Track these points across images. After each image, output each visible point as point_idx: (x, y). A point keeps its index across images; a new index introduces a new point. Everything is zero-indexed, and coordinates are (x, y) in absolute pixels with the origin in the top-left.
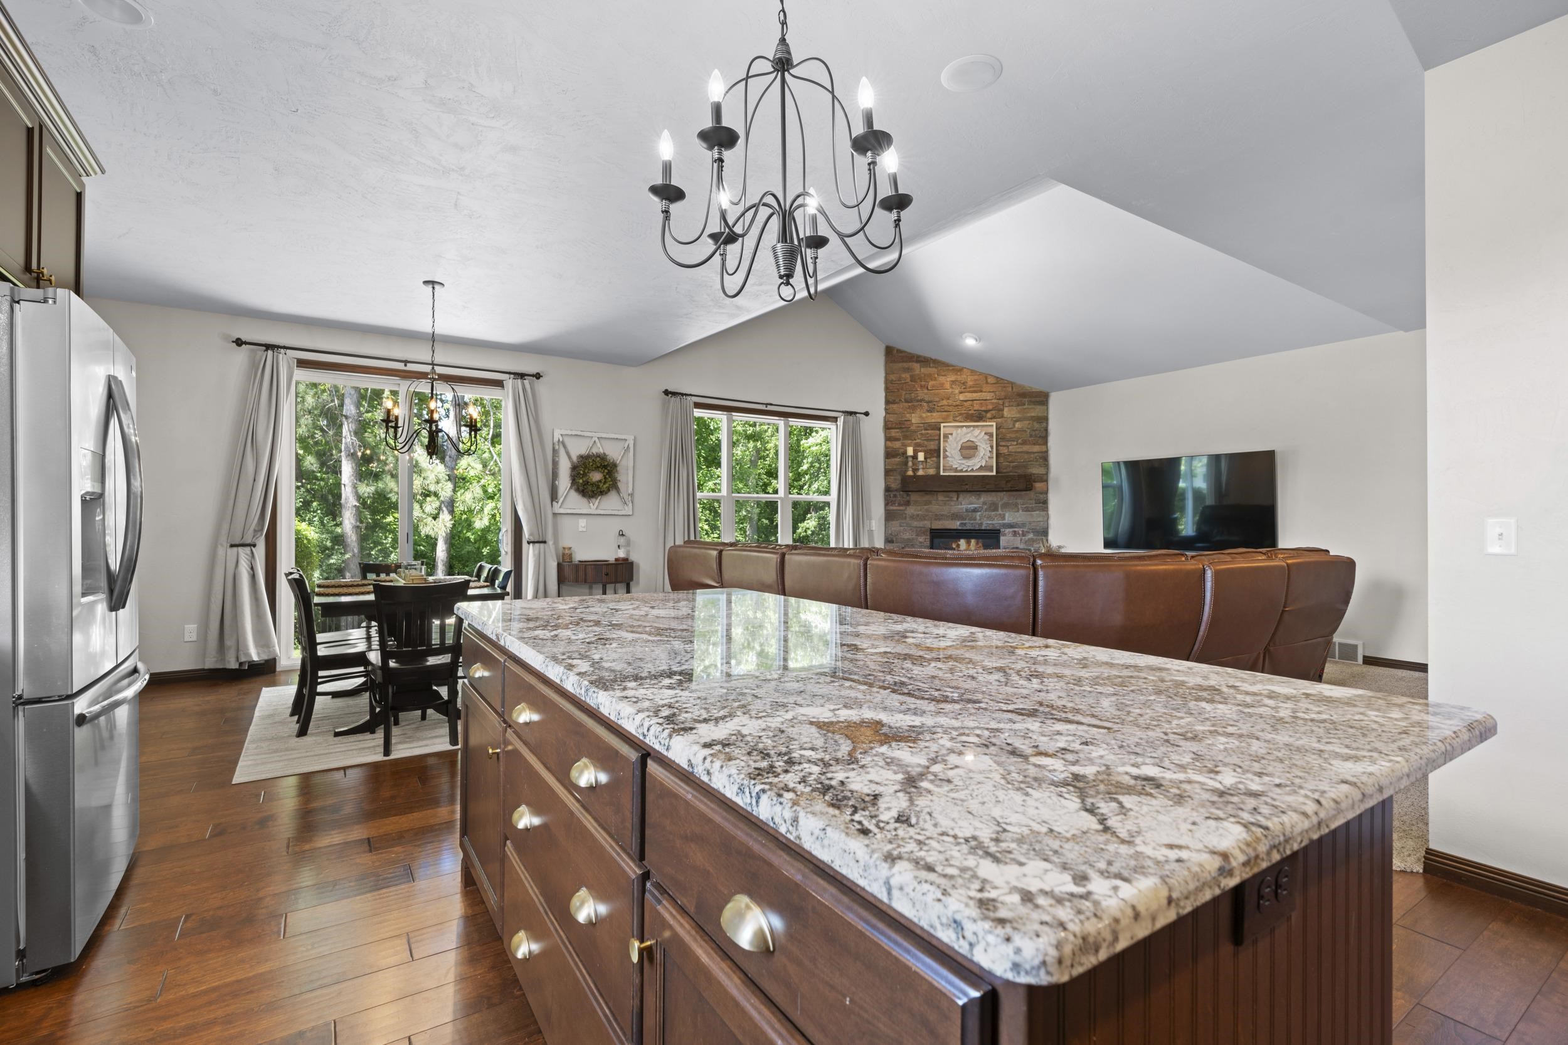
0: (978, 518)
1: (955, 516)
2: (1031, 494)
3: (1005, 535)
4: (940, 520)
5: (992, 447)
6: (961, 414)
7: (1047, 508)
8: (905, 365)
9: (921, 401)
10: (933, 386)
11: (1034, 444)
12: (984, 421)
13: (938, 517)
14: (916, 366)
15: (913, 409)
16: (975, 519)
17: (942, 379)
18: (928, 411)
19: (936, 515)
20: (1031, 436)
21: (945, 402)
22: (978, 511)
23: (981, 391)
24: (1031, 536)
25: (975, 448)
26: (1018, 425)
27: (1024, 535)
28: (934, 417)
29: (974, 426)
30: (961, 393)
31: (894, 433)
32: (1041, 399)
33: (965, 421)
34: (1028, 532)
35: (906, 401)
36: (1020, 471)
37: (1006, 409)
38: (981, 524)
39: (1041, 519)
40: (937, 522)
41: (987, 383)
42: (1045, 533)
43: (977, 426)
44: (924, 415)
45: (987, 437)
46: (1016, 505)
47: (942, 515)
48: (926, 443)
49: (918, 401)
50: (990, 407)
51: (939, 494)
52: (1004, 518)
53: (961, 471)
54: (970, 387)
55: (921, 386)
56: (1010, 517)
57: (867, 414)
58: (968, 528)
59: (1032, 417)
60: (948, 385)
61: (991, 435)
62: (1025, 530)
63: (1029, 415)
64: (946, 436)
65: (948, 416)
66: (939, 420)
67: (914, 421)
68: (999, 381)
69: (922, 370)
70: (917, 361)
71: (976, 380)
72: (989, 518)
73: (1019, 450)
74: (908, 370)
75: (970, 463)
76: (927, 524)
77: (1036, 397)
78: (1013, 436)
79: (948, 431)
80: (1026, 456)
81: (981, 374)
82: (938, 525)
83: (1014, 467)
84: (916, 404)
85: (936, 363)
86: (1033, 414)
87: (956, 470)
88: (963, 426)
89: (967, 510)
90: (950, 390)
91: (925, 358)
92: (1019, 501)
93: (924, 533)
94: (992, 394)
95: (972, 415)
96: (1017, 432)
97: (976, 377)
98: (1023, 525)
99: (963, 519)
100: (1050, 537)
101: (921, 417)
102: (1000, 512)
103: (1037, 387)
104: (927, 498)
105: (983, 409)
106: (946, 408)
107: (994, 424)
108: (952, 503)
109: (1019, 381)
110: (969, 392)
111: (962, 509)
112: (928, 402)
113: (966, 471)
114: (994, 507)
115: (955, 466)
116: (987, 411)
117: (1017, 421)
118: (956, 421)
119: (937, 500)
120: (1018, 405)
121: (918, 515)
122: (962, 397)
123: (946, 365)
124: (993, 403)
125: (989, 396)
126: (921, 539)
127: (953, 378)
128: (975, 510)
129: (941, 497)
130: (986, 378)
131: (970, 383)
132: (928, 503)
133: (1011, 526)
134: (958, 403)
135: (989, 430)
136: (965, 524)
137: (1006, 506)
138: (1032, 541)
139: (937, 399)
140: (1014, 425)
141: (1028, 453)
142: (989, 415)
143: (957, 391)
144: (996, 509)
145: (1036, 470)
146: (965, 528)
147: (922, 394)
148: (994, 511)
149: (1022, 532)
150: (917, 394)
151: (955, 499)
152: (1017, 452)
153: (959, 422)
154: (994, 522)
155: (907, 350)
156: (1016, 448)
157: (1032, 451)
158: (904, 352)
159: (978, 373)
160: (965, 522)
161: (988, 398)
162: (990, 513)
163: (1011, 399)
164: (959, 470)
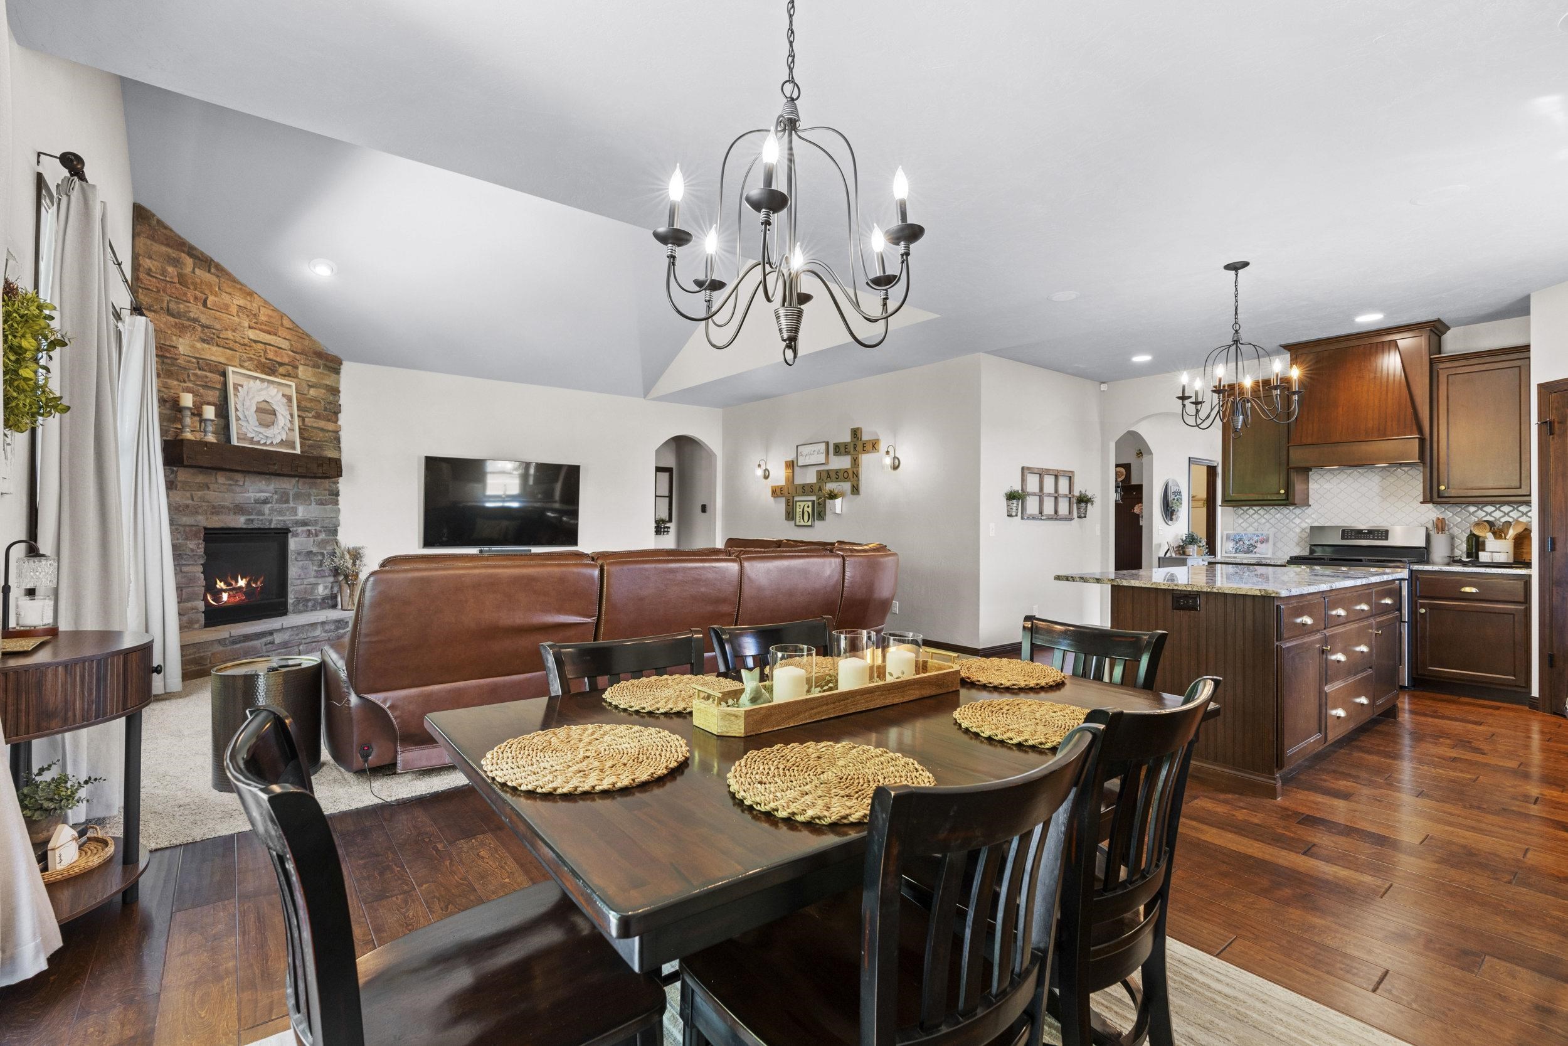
0: (267, 511)
1: (239, 509)
2: (326, 483)
3: (296, 535)
4: (217, 513)
5: (292, 415)
6: (251, 359)
7: (338, 501)
8: (174, 253)
9: (195, 320)
10: (215, 304)
11: (329, 420)
12: (276, 377)
13: (216, 510)
14: (189, 262)
15: (182, 329)
16: (263, 515)
17: (226, 298)
18: (204, 341)
19: (214, 507)
20: (325, 409)
21: (229, 334)
22: (269, 503)
23: (276, 335)
24: (322, 536)
25: (274, 413)
26: (312, 392)
27: (317, 535)
28: (214, 354)
29: (269, 381)
30: (250, 327)
32: (333, 365)
33: (256, 370)
34: (320, 531)
35: (169, 312)
36: (316, 453)
37: (301, 368)
38: (269, 520)
39: (332, 515)
40: (215, 518)
41: (282, 325)
42: (335, 532)
43: (273, 382)
44: (199, 345)
45: (285, 400)
46: (309, 495)
47: (223, 507)
48: (202, 391)
49: (189, 319)
50: (286, 360)
52: (295, 513)
53: (258, 443)
54: (262, 324)
55: (196, 298)
56: (302, 512)
58: (256, 526)
59: (328, 386)
60: (234, 310)
61: (289, 399)
62: (318, 528)
63: (325, 382)
64: (236, 387)
65: (233, 357)
66: (222, 360)
67: (181, 349)
68: (295, 329)
69: (197, 271)
70: (191, 255)
71: (270, 317)
72: (281, 513)
73: (315, 425)
74: (176, 262)
75: (269, 432)
76: (204, 521)
77: (331, 361)
78: (309, 405)
79: (239, 380)
80: (321, 434)
81: (275, 310)
82: (216, 522)
84: (187, 323)
85: (220, 271)
86: (328, 383)
87: (251, 440)
88: (256, 378)
89: (257, 501)
90: (236, 319)
91: (202, 253)
92: (314, 491)
93: (196, 535)
94: (287, 343)
95: (263, 364)
96: (311, 400)
97: (270, 313)
98: (316, 522)
99: (250, 514)
100: (340, 537)
101: (193, 347)
102: (291, 504)
103: (333, 350)
104: (200, 479)
105: (278, 359)
106: (232, 344)
107: (293, 384)
108: (238, 489)
109: (315, 337)
110: (261, 330)
111: (249, 498)
112: (203, 326)
113: (265, 444)
114: (284, 498)
115: (250, 435)
116: (281, 364)
117: (312, 386)
118: (242, 366)
119: (216, 482)
120: (314, 367)
121: (187, 506)
122: (252, 334)
123: (234, 280)
124: (289, 356)
125: (285, 344)
126: (191, 545)
127: (242, 302)
128: (265, 502)
129: (221, 479)
130: (282, 317)
131: (263, 318)
132: (203, 487)
133: (304, 523)
134: (246, 341)
135: (287, 391)
136: (252, 521)
137: (297, 496)
138: (324, 543)
139: (218, 327)
140: (308, 390)
141: (322, 430)
142: (281, 370)
143: (246, 324)
144: (287, 501)
145: (330, 454)
146: (251, 526)
147: (195, 310)
148: (285, 503)
149: (314, 531)
150: (188, 307)
151: (241, 483)
152: (312, 427)
153: (250, 370)
154: (285, 518)
155: (174, 229)
156: (315, 422)
157: (325, 428)
158: (171, 230)
159: (272, 308)
160: (252, 517)
161: (283, 347)
162: (281, 505)
163: (306, 355)
164: (255, 439)
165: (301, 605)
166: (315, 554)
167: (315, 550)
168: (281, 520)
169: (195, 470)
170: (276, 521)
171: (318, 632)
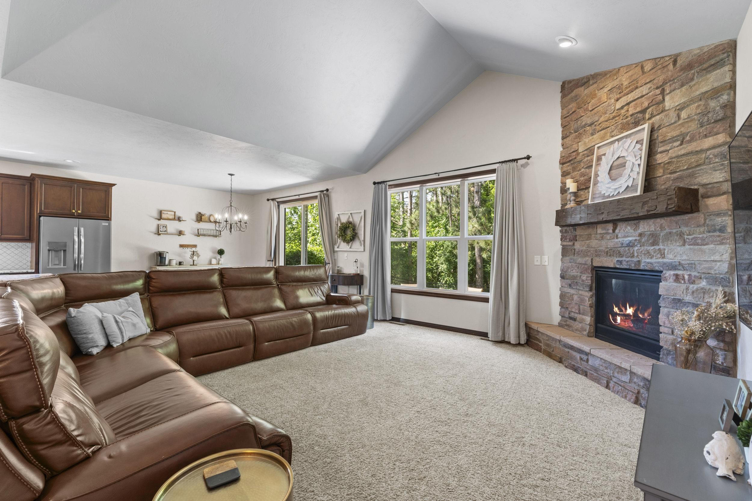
0: (636, 254)
1: (612, 253)
2: (700, 217)
3: (666, 280)
4: (600, 256)
5: (641, 158)
6: (616, 127)
8: (575, 93)
10: (594, 105)
11: (706, 136)
13: (598, 253)
14: (581, 90)
15: (580, 137)
16: (633, 256)
17: (600, 93)
19: (596, 251)
20: (702, 124)
21: (604, 118)
22: (636, 246)
23: (637, 88)
24: (703, 283)
25: (624, 164)
26: (683, 115)
27: (692, 281)
28: (590, 141)
29: (627, 136)
30: (617, 100)
31: (567, 167)
32: (719, 57)
33: (622, 133)
34: (700, 278)
35: (575, 131)
37: (667, 98)
38: (639, 262)
39: (717, 258)
40: (597, 259)
41: (644, 72)
43: (630, 135)
44: (587, 141)
45: (638, 146)
46: (681, 235)
49: (583, 127)
50: (646, 104)
51: (599, 226)
52: (663, 256)
53: (609, 197)
54: (627, 88)
55: (585, 110)
57: (528, 158)
58: (625, 267)
60: (605, 98)
61: (642, 142)
62: (694, 274)
64: (598, 158)
65: (602, 134)
66: (594, 143)
67: (580, 150)
71: (632, 76)
72: (648, 254)
73: (683, 152)
74: (576, 97)
75: (616, 184)
76: (589, 261)
77: (709, 58)
79: (601, 151)
80: (693, 159)
81: (638, 64)
82: (598, 262)
83: (675, 180)
84: (581, 131)
86: (704, 89)
87: (603, 196)
88: (617, 140)
89: (624, 245)
90: (608, 102)
92: (685, 229)
93: (587, 270)
94: (651, 84)
95: (628, 123)
96: (682, 125)
97: (632, 72)
98: (692, 266)
99: (621, 255)
101: (585, 143)
102: (662, 246)
103: (716, 39)
104: (589, 231)
105: (639, 109)
106: (605, 124)
107: (649, 124)
108: (609, 236)
110: (625, 95)
111: (618, 242)
112: (590, 125)
113: (613, 196)
114: (654, 240)
115: (602, 192)
116: (644, 111)
117: (681, 109)
118: (612, 136)
119: (596, 233)
120: (682, 85)
125: (646, 89)
126: (585, 277)
127: (610, 86)
128: (632, 244)
129: (599, 230)
131: (626, 83)
132: (589, 237)
133: (673, 267)
134: (614, 114)
135: (642, 135)
136: (621, 262)
137: (668, 237)
139: (597, 118)
140: (679, 116)
141: (698, 152)
142: (644, 115)
143: (613, 100)
144: (656, 242)
145: (709, 178)
146: (622, 267)
147: (585, 118)
148: (653, 244)
149: (686, 277)
150: (582, 120)
151: (611, 231)
152: (678, 157)
153: (617, 135)
154: (653, 260)
155: (575, 78)
156: (681, 149)
157: (698, 149)
158: (573, 80)
159: (634, 66)
160: (620, 259)
161: (644, 93)
162: (649, 248)
163: (670, 81)
164: (606, 195)
165: (670, 357)
166: (686, 304)
167: (688, 298)
168: (648, 263)
169: (586, 226)
170: (646, 262)
171: (626, 378)
